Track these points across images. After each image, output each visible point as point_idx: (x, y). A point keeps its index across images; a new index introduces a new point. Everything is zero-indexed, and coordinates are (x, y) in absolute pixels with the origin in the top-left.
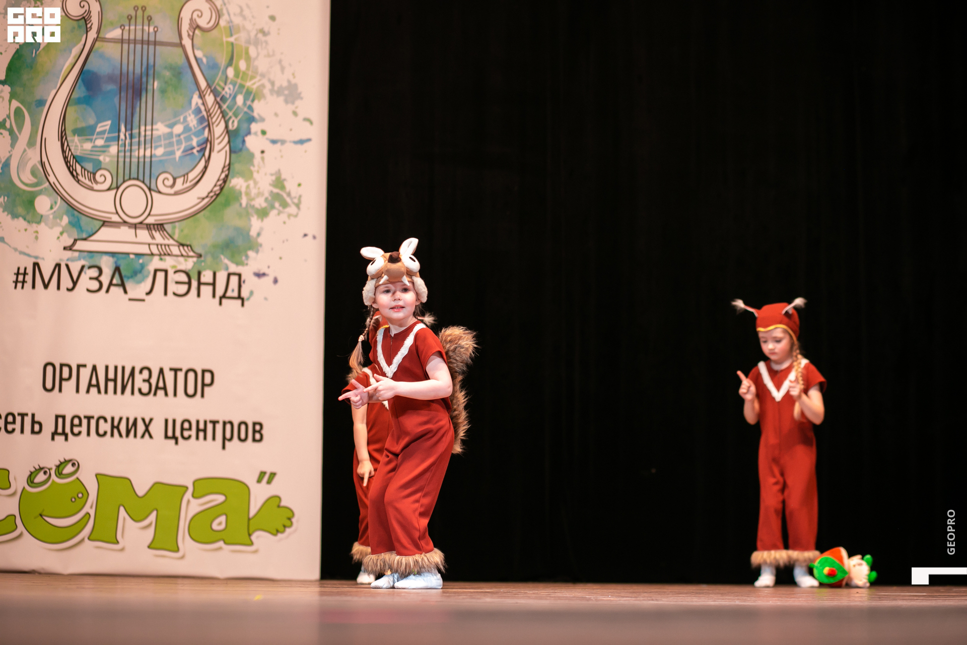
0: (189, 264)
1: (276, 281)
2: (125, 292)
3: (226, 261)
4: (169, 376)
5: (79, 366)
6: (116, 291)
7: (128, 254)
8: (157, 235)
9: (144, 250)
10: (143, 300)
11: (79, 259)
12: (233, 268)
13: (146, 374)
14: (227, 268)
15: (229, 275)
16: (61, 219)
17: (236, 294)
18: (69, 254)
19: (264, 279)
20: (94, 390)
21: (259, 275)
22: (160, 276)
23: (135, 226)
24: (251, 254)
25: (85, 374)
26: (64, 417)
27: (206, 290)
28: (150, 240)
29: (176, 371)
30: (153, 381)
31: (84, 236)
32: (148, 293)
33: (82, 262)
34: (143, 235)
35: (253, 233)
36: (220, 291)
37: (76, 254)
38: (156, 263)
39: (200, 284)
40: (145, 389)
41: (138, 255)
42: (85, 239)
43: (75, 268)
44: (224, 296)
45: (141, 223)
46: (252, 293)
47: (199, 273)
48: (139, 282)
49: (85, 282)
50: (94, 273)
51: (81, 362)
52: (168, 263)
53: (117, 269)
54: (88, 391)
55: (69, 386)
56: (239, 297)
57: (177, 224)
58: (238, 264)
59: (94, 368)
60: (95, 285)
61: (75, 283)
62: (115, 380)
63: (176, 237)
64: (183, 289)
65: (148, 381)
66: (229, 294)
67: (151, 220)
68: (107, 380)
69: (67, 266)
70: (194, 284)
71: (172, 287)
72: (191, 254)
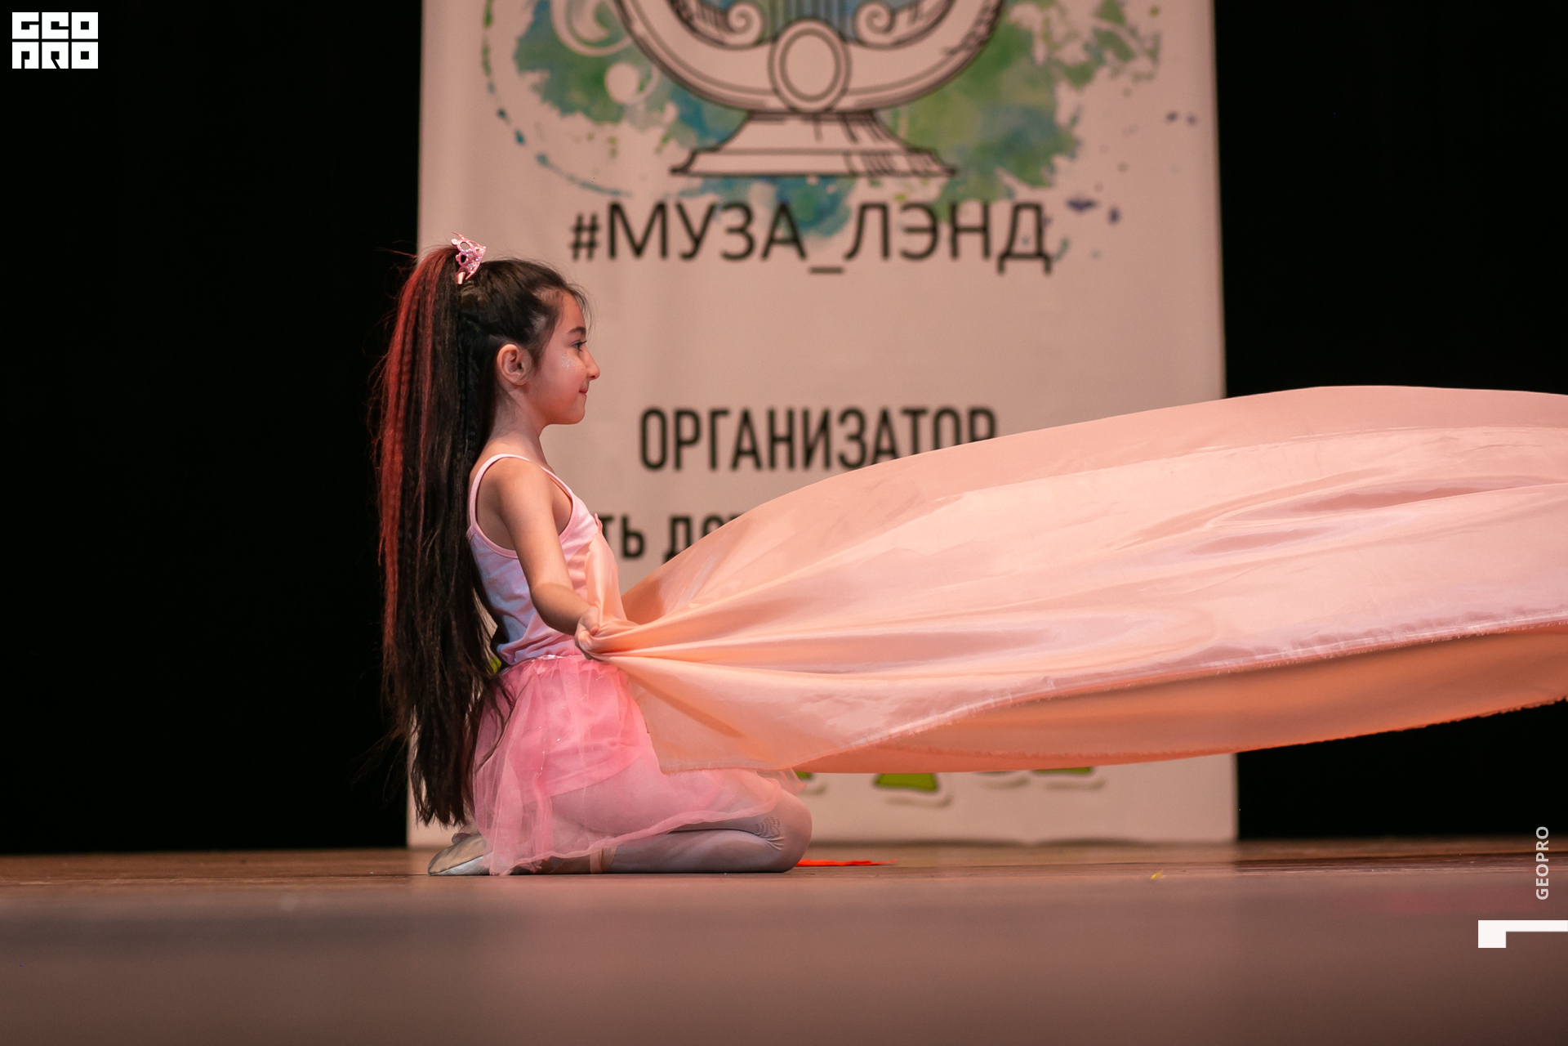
0: (930, 190)
1: (1114, 216)
2: (802, 254)
3: (1009, 180)
4: (902, 426)
5: (716, 414)
6: (783, 255)
7: (801, 176)
8: (863, 133)
9: (837, 165)
10: (837, 270)
11: (702, 191)
12: (1024, 194)
13: (852, 424)
14: (1010, 194)
15: (1017, 209)
16: (661, 108)
17: (1031, 247)
18: (681, 182)
19: (1090, 216)
20: (747, 463)
21: (1080, 205)
22: (874, 218)
23: (815, 117)
24: (1061, 162)
25: (728, 429)
26: (687, 521)
27: (970, 243)
28: (845, 144)
29: (915, 414)
30: (870, 437)
31: (711, 142)
32: (852, 254)
33: (709, 198)
34: (833, 134)
35: (1063, 116)
36: (999, 243)
37: (697, 182)
38: (862, 192)
39: (956, 230)
40: (853, 451)
41: (826, 177)
42: (714, 150)
43: (696, 210)
44: (1007, 254)
45: (828, 110)
46: (1065, 245)
47: (954, 210)
48: (830, 232)
49: (719, 238)
50: (735, 218)
51: (719, 404)
52: (889, 190)
53: (783, 210)
54: (735, 464)
55: (696, 456)
56: (1040, 254)
57: (904, 110)
58: (1036, 183)
59: (746, 419)
60: (738, 244)
61: (697, 240)
62: (789, 439)
63: (903, 132)
64: (921, 242)
65: (857, 437)
66: (1019, 247)
67: (847, 103)
68: (774, 440)
69: (680, 209)
70: (945, 231)
71: (899, 241)
72: (935, 168)
